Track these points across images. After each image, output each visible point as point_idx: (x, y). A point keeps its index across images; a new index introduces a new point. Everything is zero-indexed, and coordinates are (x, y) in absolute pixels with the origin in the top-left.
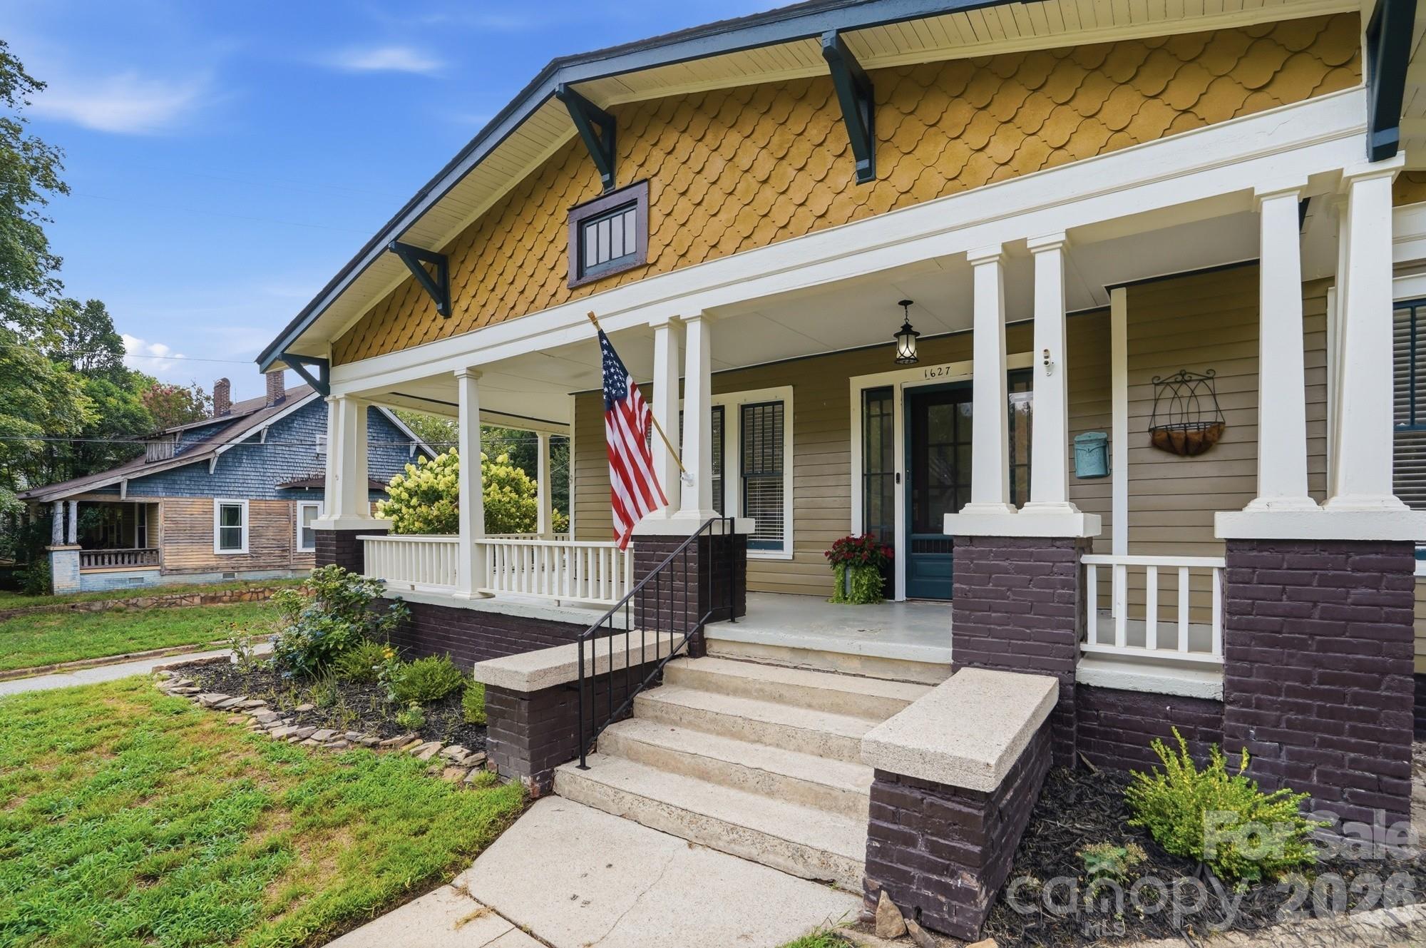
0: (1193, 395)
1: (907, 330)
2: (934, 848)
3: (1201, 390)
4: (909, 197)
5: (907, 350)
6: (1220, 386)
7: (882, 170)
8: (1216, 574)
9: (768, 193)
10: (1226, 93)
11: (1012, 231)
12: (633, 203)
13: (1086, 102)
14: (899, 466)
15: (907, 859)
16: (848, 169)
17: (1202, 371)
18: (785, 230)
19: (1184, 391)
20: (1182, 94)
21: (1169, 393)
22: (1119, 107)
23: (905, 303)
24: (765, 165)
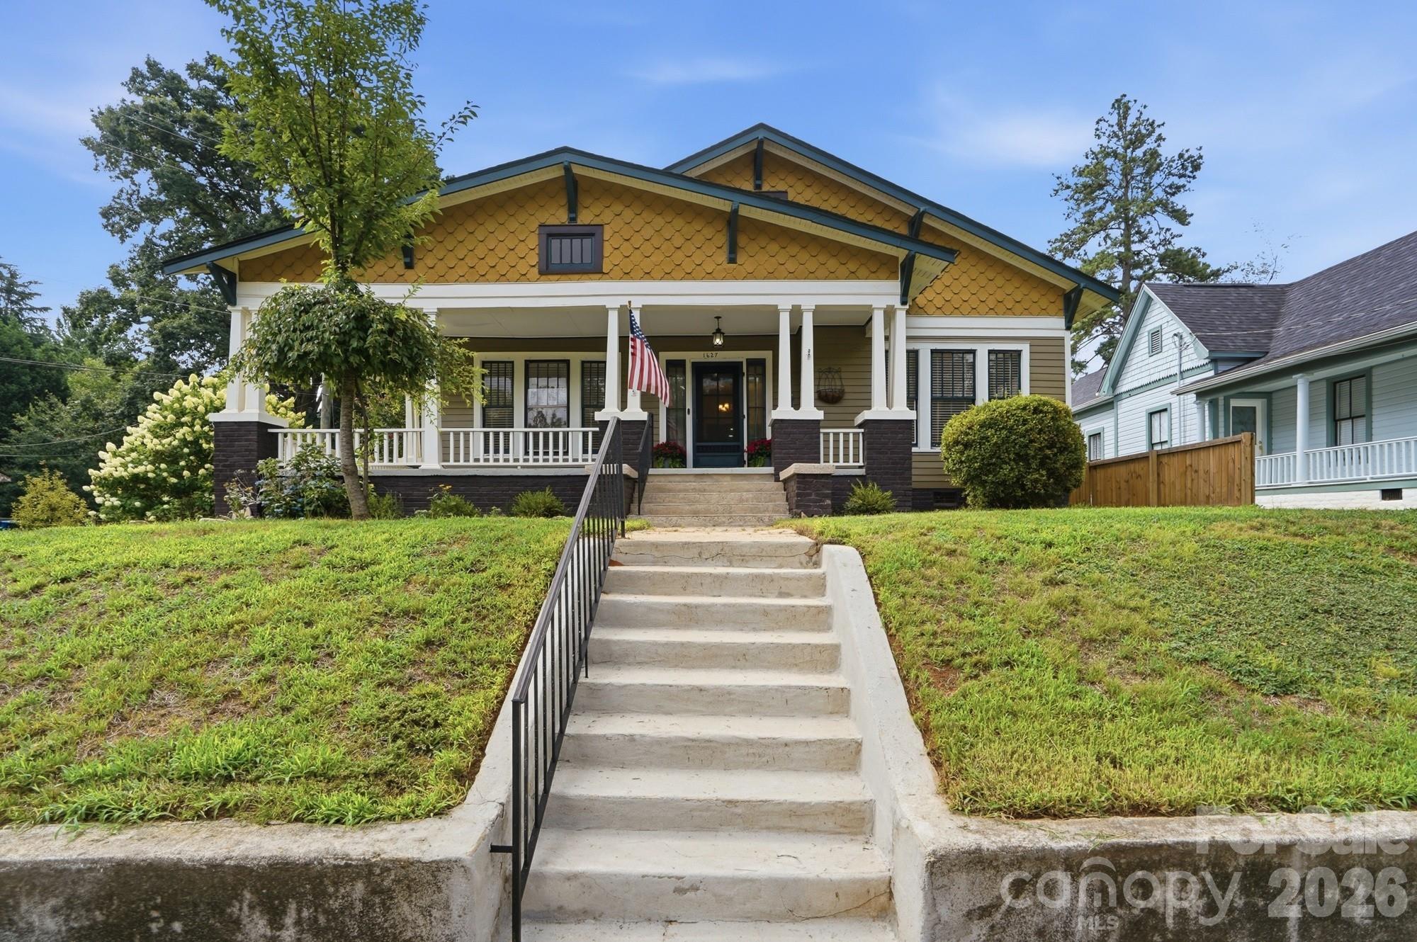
0: (833, 378)
1: (718, 331)
2: (817, 495)
3: (836, 376)
4: (750, 276)
5: (718, 341)
6: (843, 375)
7: (739, 261)
8: (861, 435)
9: (679, 254)
10: (863, 271)
11: (797, 301)
12: (593, 235)
13: (822, 258)
14: (689, 405)
15: (809, 501)
16: (722, 257)
17: (836, 368)
18: (688, 276)
19: (830, 376)
20: (852, 266)
21: (824, 376)
22: (832, 264)
23: (718, 318)
24: (678, 241)
